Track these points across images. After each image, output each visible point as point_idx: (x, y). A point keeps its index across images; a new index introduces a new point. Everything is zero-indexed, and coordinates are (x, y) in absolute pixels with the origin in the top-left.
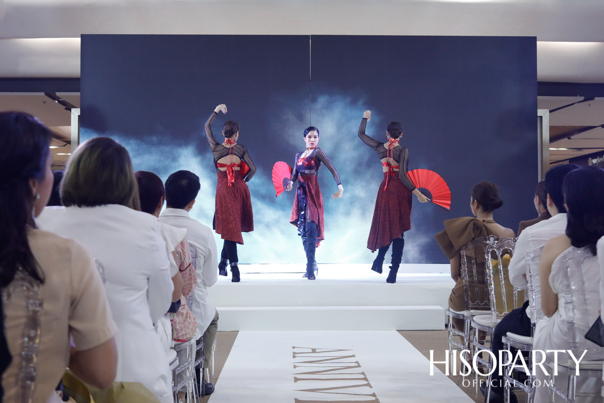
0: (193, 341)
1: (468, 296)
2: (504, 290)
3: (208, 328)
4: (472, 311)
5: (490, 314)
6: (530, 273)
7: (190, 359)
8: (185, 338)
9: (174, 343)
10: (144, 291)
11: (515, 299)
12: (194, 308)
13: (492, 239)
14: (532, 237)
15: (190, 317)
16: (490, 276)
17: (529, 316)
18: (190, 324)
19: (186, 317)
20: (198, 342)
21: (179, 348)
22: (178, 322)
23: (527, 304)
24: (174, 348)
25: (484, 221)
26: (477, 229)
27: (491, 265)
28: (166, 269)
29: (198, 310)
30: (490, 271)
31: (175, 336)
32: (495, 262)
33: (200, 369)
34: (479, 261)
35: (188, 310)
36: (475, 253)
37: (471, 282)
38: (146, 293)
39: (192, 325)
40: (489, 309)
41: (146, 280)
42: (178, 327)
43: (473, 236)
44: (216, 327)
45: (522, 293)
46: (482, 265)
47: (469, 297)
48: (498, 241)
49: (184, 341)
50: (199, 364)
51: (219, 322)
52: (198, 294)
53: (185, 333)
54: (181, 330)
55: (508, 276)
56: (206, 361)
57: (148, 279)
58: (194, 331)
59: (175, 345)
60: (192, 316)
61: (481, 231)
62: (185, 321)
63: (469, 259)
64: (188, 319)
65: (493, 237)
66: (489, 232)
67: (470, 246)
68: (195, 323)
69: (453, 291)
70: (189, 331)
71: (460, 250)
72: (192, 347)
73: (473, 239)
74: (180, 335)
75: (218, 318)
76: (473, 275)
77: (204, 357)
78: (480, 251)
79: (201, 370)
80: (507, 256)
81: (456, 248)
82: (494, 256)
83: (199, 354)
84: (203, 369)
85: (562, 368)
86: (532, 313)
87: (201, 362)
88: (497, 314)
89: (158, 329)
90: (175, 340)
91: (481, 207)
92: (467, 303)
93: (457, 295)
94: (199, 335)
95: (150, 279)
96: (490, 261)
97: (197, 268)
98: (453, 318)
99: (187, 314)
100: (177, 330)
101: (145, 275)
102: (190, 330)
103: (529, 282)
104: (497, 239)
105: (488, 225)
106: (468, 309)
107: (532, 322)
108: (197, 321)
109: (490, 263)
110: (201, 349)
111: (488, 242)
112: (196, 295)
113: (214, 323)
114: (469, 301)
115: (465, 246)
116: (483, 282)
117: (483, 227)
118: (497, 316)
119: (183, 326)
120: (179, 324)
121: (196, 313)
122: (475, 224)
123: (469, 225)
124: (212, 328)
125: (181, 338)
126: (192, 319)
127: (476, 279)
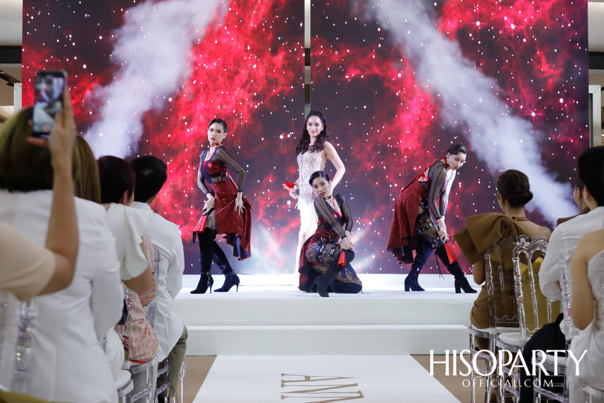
0: (155, 363)
1: (493, 310)
2: (535, 301)
3: (174, 348)
4: (498, 328)
5: (518, 331)
6: (564, 278)
7: (150, 385)
8: (143, 358)
9: (129, 364)
11: (550, 311)
12: (156, 323)
13: (523, 240)
14: (567, 235)
15: (149, 334)
16: (518, 285)
17: (563, 331)
18: (149, 341)
19: (145, 333)
20: (161, 365)
21: (136, 371)
22: (134, 340)
23: (561, 317)
24: (130, 370)
25: (514, 218)
26: (506, 228)
27: (519, 271)
28: (114, 273)
29: (162, 326)
30: (518, 278)
31: (131, 356)
32: (525, 267)
33: (164, 399)
34: (507, 268)
35: (147, 325)
36: (501, 256)
37: (498, 292)
39: (152, 342)
40: (518, 326)
41: (89, 285)
42: (134, 345)
43: (501, 236)
44: (185, 347)
45: (557, 304)
46: (510, 272)
47: (495, 311)
48: (530, 242)
49: (142, 362)
50: (163, 392)
51: (188, 341)
52: (161, 306)
53: (143, 353)
54: (139, 348)
56: (172, 388)
57: (91, 283)
58: (154, 350)
59: (132, 367)
60: (152, 332)
61: (510, 231)
62: (143, 338)
63: (495, 264)
64: (147, 335)
65: (525, 237)
66: (520, 232)
67: (497, 250)
68: (157, 340)
69: (475, 304)
70: (148, 350)
71: (483, 254)
73: (501, 240)
74: (138, 355)
75: (187, 336)
76: (499, 285)
77: (170, 384)
78: (507, 254)
79: (166, 399)
80: (539, 259)
81: (480, 252)
82: (524, 260)
83: (161, 380)
84: (169, 399)
85: (600, 392)
86: (566, 328)
87: (166, 390)
88: (527, 331)
90: (131, 360)
92: (492, 319)
93: (480, 309)
94: (162, 356)
95: (94, 283)
96: (518, 266)
97: (160, 273)
98: (476, 337)
99: (146, 329)
100: (133, 348)
101: (86, 277)
102: (150, 349)
103: (563, 290)
104: (529, 240)
105: (519, 224)
106: (493, 325)
107: (567, 339)
108: (158, 338)
109: (519, 268)
110: (166, 373)
111: (518, 243)
112: (158, 307)
113: (181, 342)
114: (495, 316)
115: (491, 249)
117: (513, 226)
118: (527, 333)
119: (141, 343)
120: (136, 341)
121: (158, 328)
122: (502, 222)
123: (496, 223)
124: (180, 348)
125: (138, 359)
126: (153, 336)
127: (503, 289)
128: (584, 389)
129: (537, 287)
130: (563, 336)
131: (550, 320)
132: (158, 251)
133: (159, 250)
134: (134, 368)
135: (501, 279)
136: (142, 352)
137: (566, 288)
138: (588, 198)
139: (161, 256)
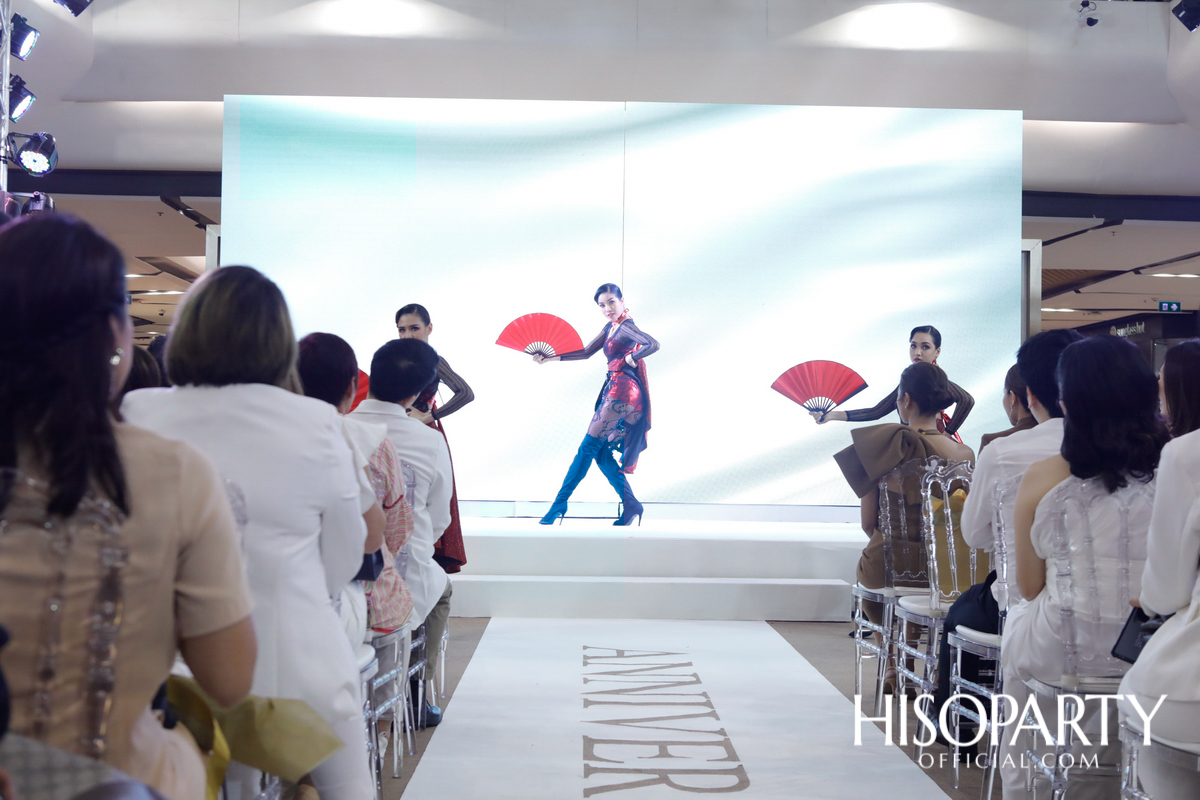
0: (407, 633)
1: (890, 562)
2: (953, 552)
3: (433, 611)
4: (897, 588)
5: (928, 594)
6: (999, 521)
7: (400, 663)
8: (391, 625)
9: (372, 634)
10: (314, 538)
11: (973, 567)
12: (409, 574)
13: (934, 463)
14: (1004, 459)
15: (400, 590)
16: (929, 527)
17: (996, 597)
18: (400, 601)
19: (394, 589)
20: (415, 635)
21: (380, 643)
22: (379, 599)
23: (993, 576)
24: (372, 644)
25: (921, 431)
26: (909, 445)
27: (931, 508)
28: (352, 499)
29: (416, 578)
30: (930, 518)
31: (374, 622)
32: (939, 503)
33: (417, 682)
34: (911, 501)
35: (397, 577)
36: (904, 486)
37: (897, 537)
38: (316, 541)
39: (403, 603)
40: (927, 586)
41: (318, 518)
42: (378, 606)
43: (902, 456)
44: (448, 609)
45: (985, 558)
46: (916, 509)
47: (893, 564)
48: (944, 466)
49: (389, 631)
50: (417, 673)
51: (452, 601)
52: (417, 551)
53: (390, 618)
54: (385, 610)
55: (960, 528)
56: (430, 667)
57: (321, 515)
58: (407, 614)
59: (374, 638)
60: (403, 588)
61: (915, 449)
62: (391, 596)
63: (894, 497)
64: (397, 593)
65: (937, 459)
66: (930, 451)
67: (897, 475)
68: (410, 600)
69: (864, 554)
70: (398, 614)
71: (877, 481)
72: (403, 642)
73: (902, 462)
74: (383, 620)
75: (451, 593)
76: (900, 526)
77: (426, 661)
78: (913, 483)
79: (421, 683)
80: (959, 492)
81: (871, 477)
82: (937, 492)
83: (416, 655)
84: (424, 682)
85: (1052, 689)
86: (1001, 593)
87: (421, 670)
88: (940, 594)
89: (342, 608)
90: (373, 629)
91: (915, 404)
92: (889, 576)
93: (872, 560)
94: (417, 622)
95: (325, 516)
96: (929, 501)
97: (416, 503)
99: (396, 584)
100: (376, 611)
101: (314, 507)
102: (401, 613)
103: (997, 538)
104: (944, 464)
105: (929, 439)
106: (890, 584)
107: (1001, 608)
108: (413, 596)
109: (930, 505)
110: (421, 646)
111: (927, 468)
112: (413, 552)
113: (443, 602)
114: (893, 572)
115: (887, 474)
116: (918, 539)
117: (920, 441)
118: (940, 598)
119: (388, 604)
120: (381, 601)
121: (412, 582)
122: (904, 436)
123: (895, 438)
124: (442, 611)
125: (384, 626)
126: (405, 594)
127: (905, 532)
128: (1027, 684)
129: (958, 532)
130: (995, 604)
131: (975, 580)
132: (414, 472)
133: (416, 470)
134: (378, 640)
135: (903, 519)
136: (389, 616)
137: (1000, 536)
138: (1034, 405)
139: (418, 480)
